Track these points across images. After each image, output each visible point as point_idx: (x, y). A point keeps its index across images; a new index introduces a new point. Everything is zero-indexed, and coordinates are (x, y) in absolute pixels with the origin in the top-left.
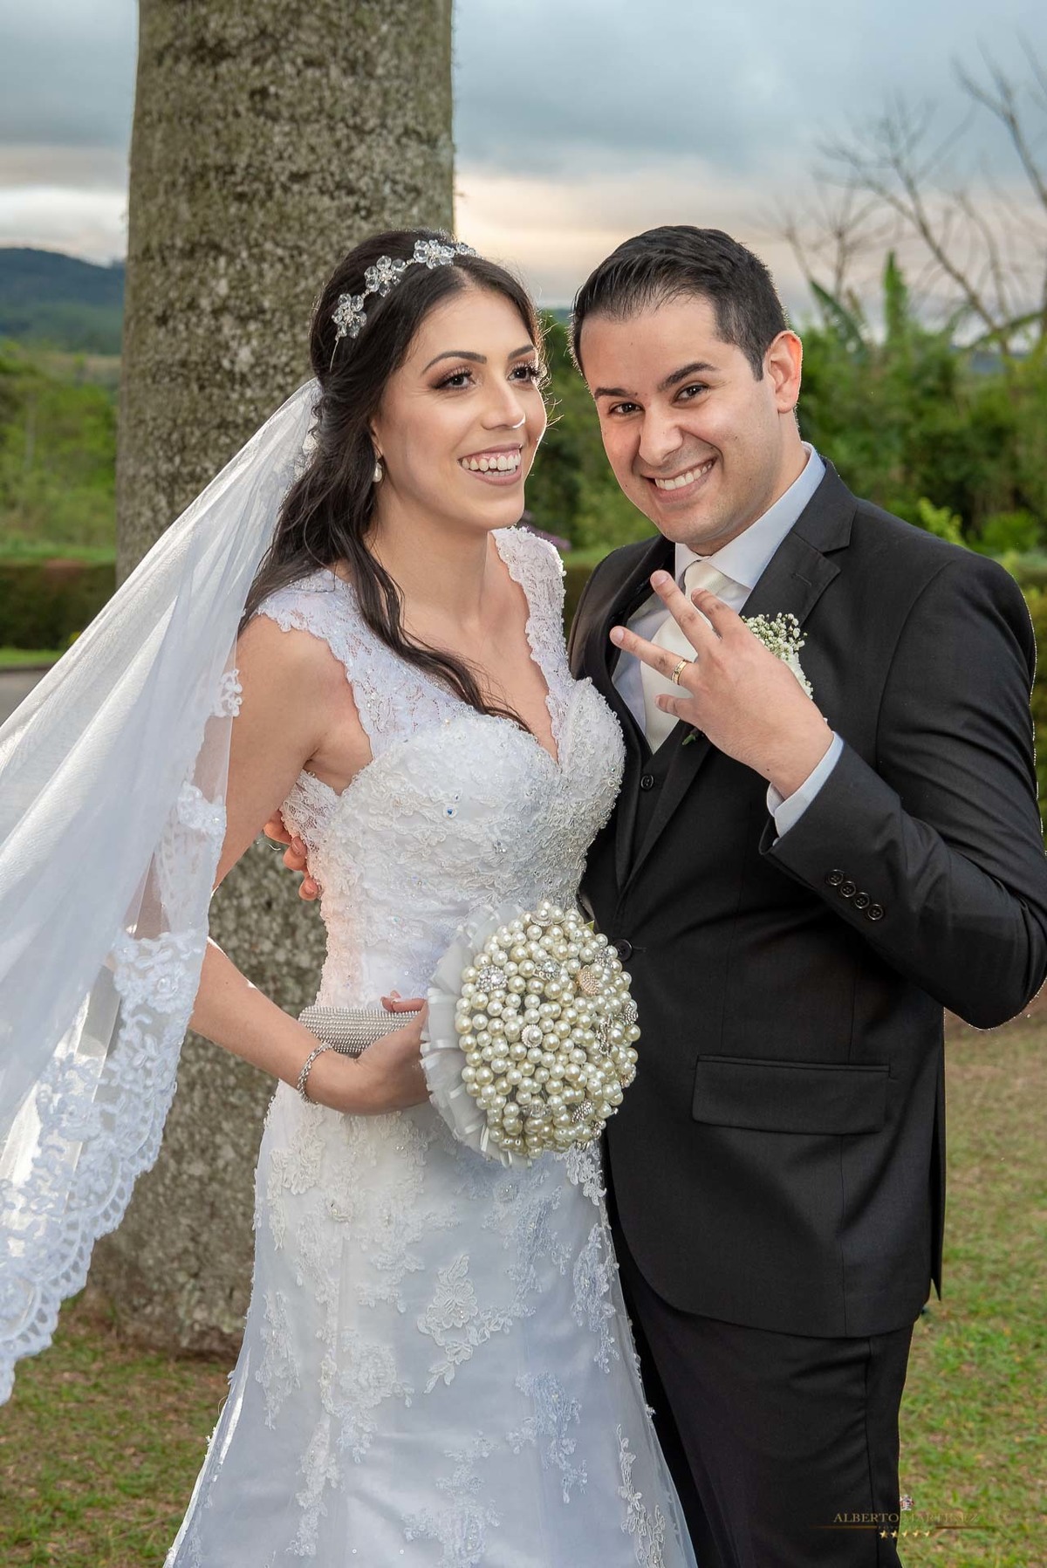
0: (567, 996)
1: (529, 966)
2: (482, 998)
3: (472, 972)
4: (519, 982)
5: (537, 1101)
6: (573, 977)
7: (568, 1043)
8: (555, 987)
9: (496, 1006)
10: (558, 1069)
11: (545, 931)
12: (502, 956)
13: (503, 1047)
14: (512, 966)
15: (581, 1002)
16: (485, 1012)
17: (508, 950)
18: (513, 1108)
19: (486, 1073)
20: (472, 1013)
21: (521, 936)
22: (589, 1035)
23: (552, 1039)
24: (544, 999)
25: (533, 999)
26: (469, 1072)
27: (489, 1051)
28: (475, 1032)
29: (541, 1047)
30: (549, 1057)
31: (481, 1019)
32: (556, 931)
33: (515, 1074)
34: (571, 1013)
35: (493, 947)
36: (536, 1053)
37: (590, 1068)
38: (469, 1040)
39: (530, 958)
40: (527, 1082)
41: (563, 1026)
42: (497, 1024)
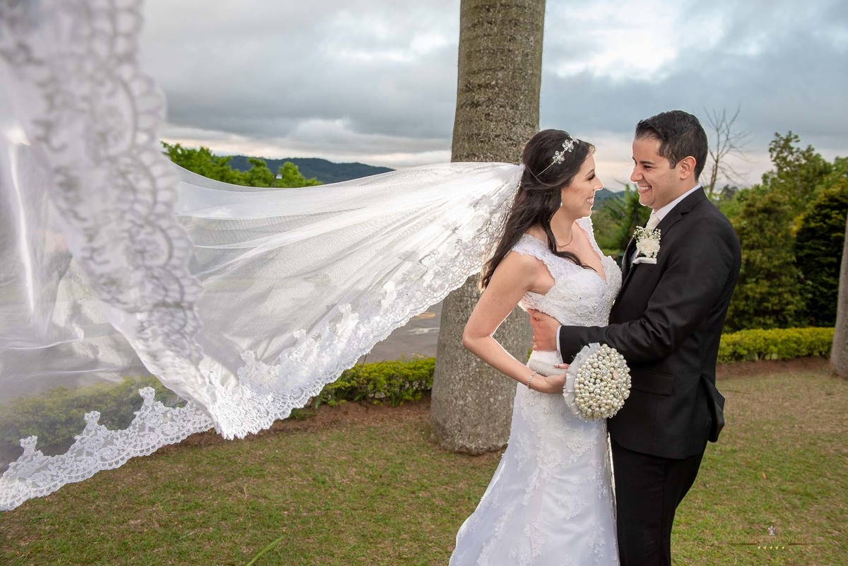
0: (609, 379)
1: (598, 370)
2: (583, 379)
3: (580, 370)
4: (594, 375)
5: (598, 409)
6: (611, 373)
7: (608, 393)
8: (605, 377)
9: (587, 382)
10: (605, 401)
11: (604, 357)
12: (590, 366)
13: (588, 394)
14: (593, 369)
15: (613, 381)
16: (583, 383)
17: (591, 364)
18: (590, 410)
19: (582, 400)
20: (580, 383)
21: (596, 360)
22: (615, 390)
23: (603, 393)
24: (601, 380)
25: (598, 381)
26: (577, 399)
27: (584, 395)
28: (580, 389)
29: (600, 395)
30: (602, 398)
31: (582, 385)
32: (608, 357)
33: (591, 402)
34: (610, 385)
35: (588, 363)
36: (598, 396)
37: (615, 399)
38: (578, 391)
39: (598, 367)
40: (595, 404)
41: (607, 389)
42: (587, 387)
